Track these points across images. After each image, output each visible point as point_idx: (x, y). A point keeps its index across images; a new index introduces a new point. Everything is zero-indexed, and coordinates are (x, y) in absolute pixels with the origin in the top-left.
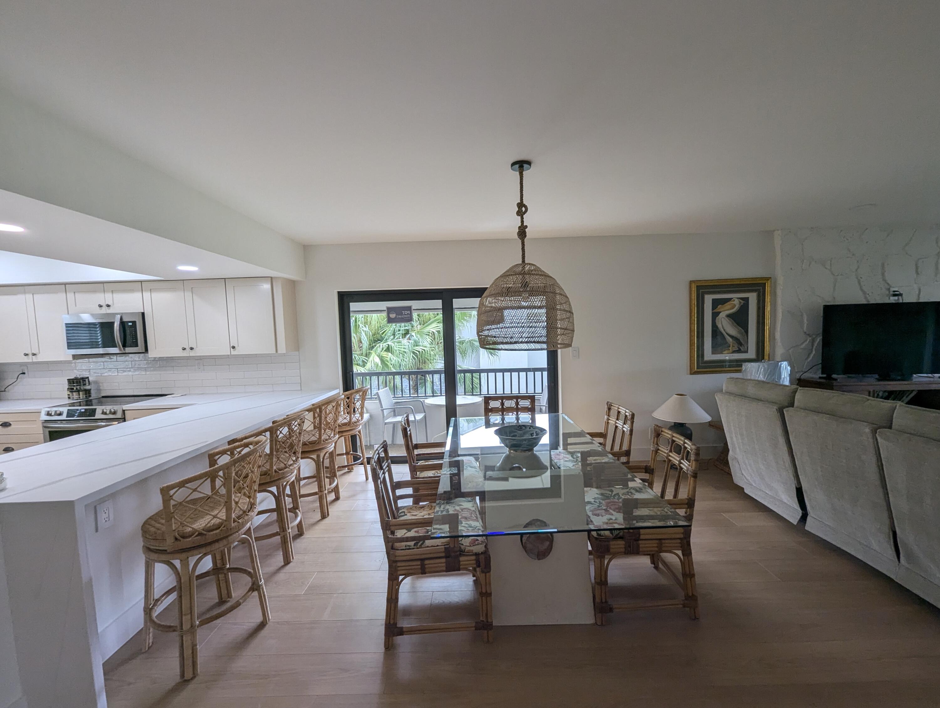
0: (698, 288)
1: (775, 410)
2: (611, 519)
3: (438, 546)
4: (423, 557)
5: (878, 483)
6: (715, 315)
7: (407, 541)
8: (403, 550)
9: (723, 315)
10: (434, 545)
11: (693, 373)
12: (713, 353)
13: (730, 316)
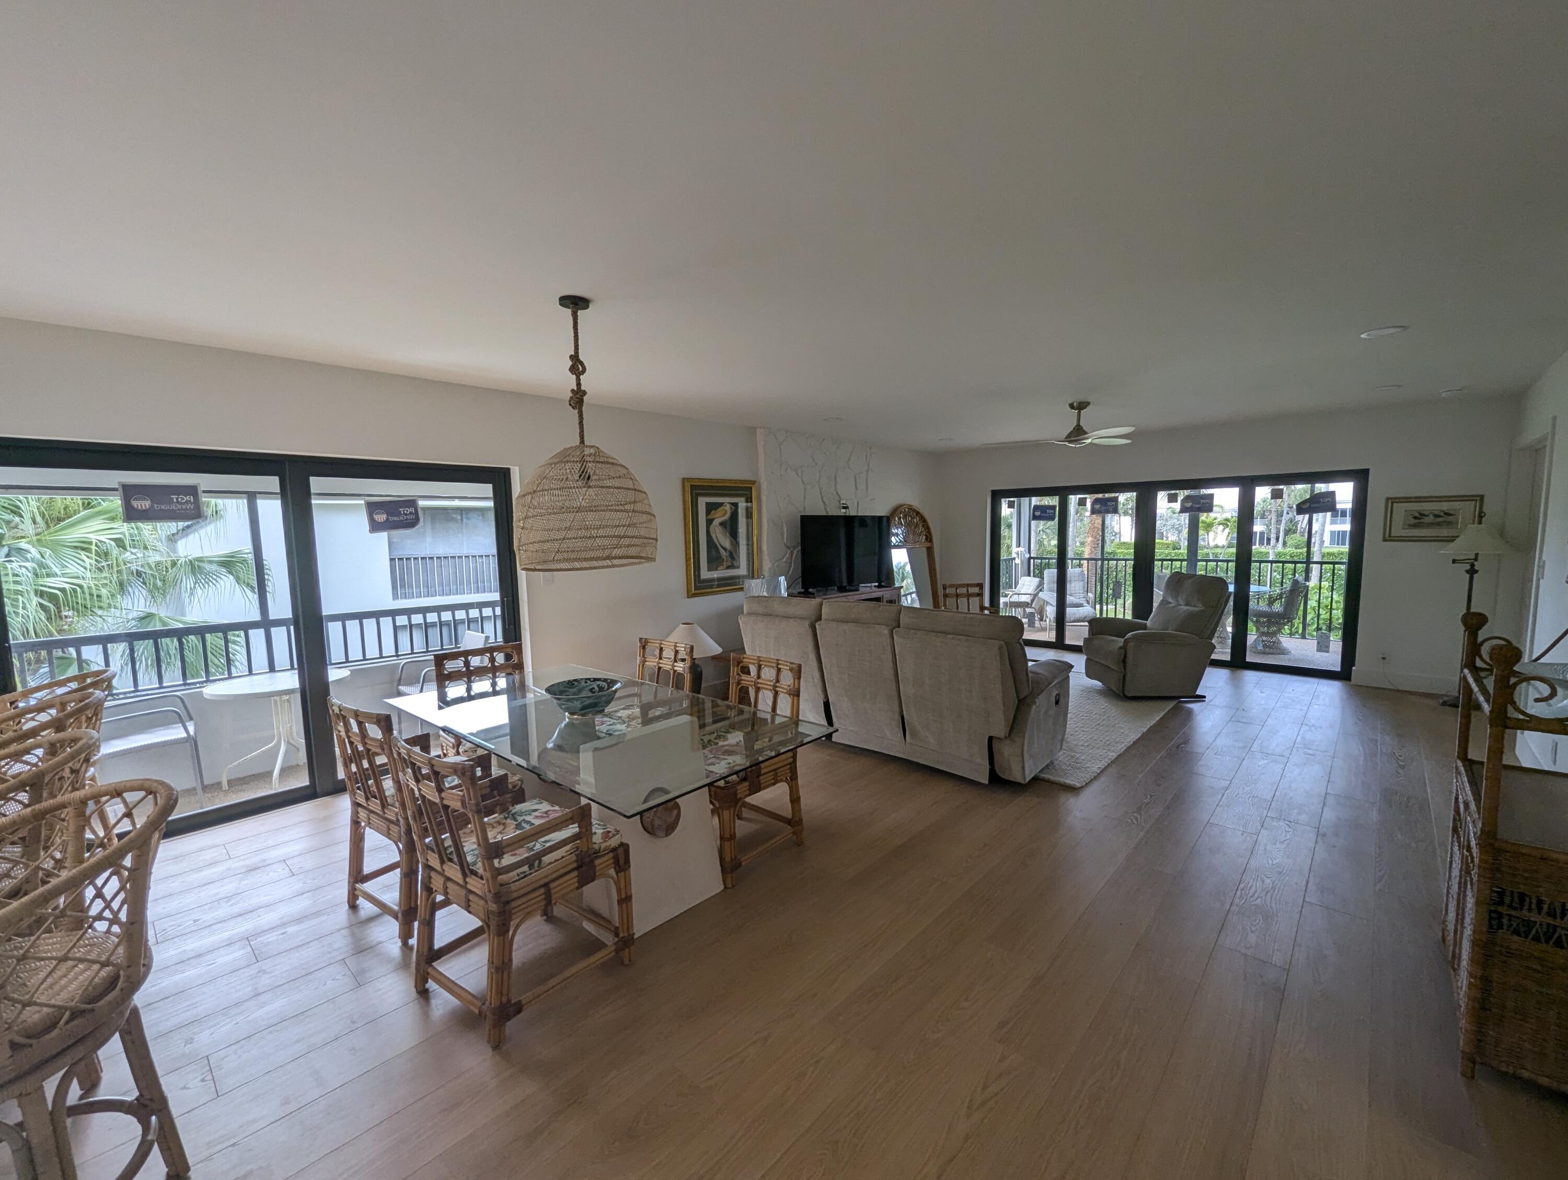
0: (693, 487)
1: (807, 625)
2: (729, 763)
3: (563, 857)
4: (547, 880)
5: (893, 678)
6: (709, 522)
7: (516, 869)
8: (517, 881)
9: (716, 522)
10: (557, 858)
11: (690, 595)
12: (709, 570)
13: (722, 524)
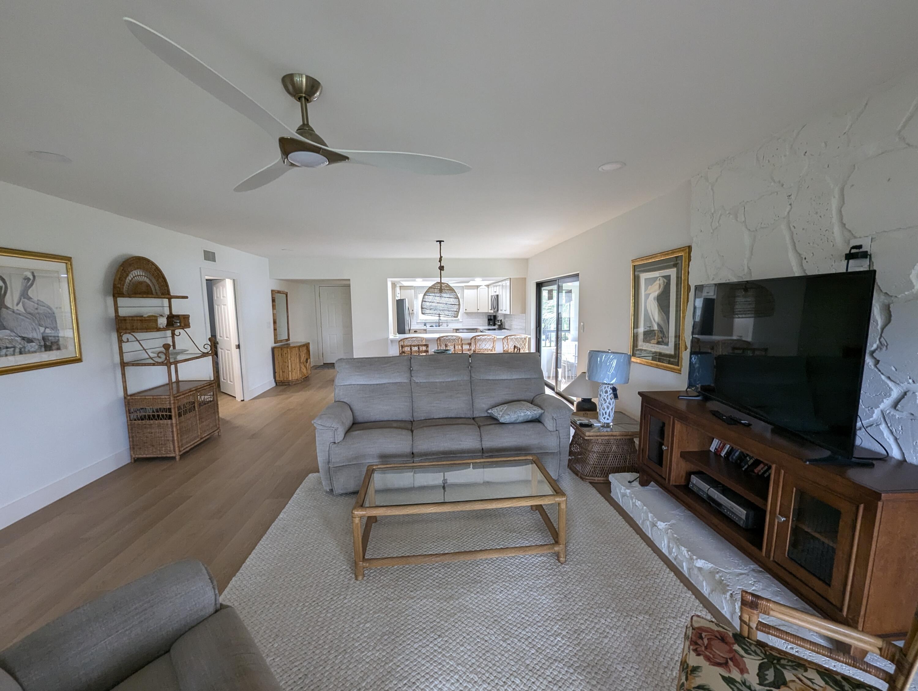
0: (635, 267)
6: (647, 297)
9: (651, 297)
12: (644, 341)
13: (656, 298)
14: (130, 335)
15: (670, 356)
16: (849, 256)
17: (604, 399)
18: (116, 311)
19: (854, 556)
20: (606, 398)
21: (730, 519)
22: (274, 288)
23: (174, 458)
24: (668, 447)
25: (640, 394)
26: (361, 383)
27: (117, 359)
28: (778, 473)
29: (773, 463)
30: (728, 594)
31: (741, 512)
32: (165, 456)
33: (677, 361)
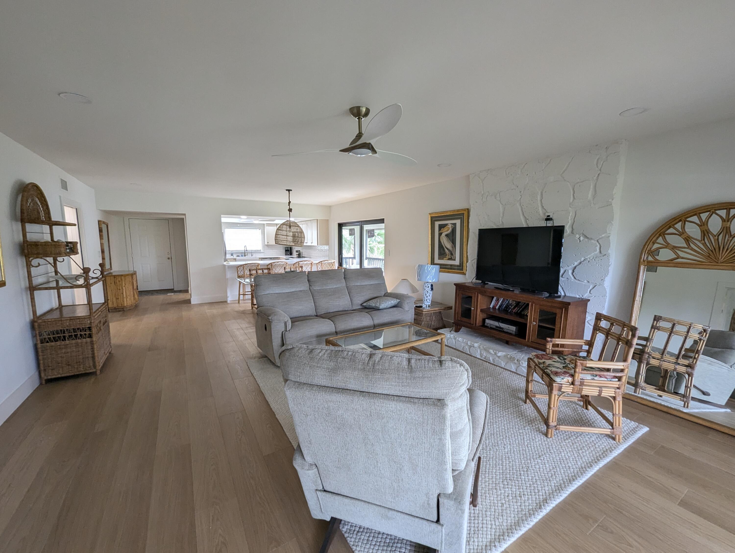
0: (432, 217)
6: (440, 234)
9: (443, 235)
12: (439, 259)
13: (447, 235)
14: (42, 260)
15: (457, 266)
16: (547, 219)
17: (427, 291)
18: (24, 235)
19: (561, 329)
20: (428, 290)
21: (509, 333)
22: (100, 219)
23: (94, 374)
24: (474, 308)
25: (455, 284)
26: (277, 292)
27: (24, 283)
28: (532, 306)
29: (530, 302)
30: (516, 360)
31: (513, 329)
32: (84, 372)
33: (461, 268)
